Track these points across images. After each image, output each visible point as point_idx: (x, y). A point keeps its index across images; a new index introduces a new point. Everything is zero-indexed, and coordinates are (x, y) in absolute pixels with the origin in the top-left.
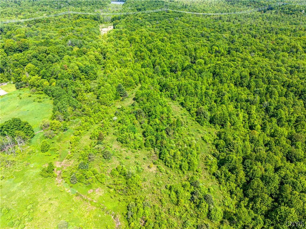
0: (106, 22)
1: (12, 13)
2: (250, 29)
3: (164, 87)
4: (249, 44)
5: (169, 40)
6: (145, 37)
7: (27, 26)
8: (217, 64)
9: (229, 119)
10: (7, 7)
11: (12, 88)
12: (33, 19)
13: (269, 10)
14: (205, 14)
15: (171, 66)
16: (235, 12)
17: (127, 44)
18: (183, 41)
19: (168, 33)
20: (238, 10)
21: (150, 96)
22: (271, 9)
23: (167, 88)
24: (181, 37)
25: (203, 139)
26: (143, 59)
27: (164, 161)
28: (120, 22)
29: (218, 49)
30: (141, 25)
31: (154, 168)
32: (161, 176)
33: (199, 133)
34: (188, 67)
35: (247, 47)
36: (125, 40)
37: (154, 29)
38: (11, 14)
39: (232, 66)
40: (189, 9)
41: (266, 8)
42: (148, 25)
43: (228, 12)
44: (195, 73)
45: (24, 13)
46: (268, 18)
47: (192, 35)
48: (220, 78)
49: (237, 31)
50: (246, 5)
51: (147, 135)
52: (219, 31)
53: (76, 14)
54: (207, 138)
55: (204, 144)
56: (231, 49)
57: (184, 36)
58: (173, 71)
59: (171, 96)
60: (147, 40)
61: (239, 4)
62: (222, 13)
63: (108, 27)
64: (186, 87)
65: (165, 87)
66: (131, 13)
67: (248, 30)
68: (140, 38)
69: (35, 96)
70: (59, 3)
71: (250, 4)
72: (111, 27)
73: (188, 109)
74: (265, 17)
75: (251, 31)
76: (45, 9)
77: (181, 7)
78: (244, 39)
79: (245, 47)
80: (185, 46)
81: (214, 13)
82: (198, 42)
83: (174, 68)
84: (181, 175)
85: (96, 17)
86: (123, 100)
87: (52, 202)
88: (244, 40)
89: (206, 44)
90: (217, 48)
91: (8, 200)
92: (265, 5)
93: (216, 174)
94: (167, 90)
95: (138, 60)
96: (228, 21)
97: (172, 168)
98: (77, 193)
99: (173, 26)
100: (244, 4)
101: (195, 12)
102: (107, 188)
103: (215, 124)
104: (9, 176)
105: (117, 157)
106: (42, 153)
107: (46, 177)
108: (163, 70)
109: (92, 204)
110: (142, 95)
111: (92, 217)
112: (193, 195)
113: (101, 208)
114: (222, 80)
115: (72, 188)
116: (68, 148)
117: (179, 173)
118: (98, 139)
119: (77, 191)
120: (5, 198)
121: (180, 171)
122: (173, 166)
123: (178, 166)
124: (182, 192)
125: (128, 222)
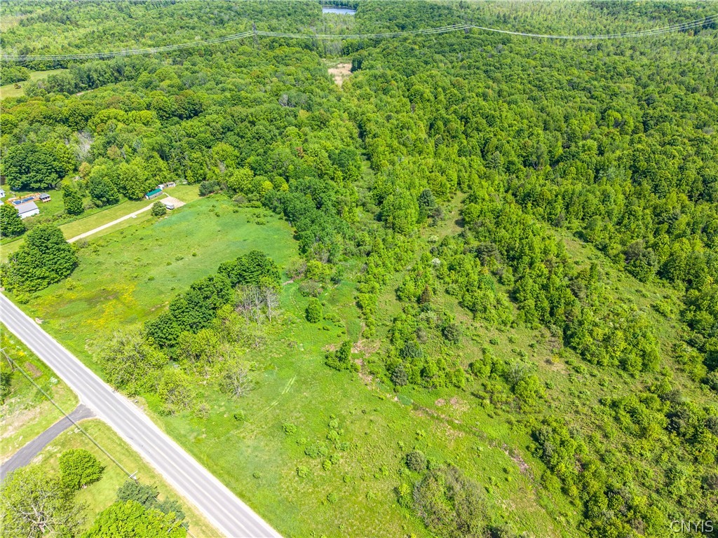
0: (330, 55)
1: (126, 34)
2: (683, 74)
3: (526, 199)
4: (691, 108)
5: (496, 95)
6: (444, 90)
7: (171, 62)
8: (638, 150)
9: (706, 270)
10: (105, 21)
11: (189, 193)
12: (175, 47)
13: (706, 28)
14: (554, 37)
15: (524, 154)
16: (624, 33)
17: (403, 105)
18: (534, 99)
19: (494, 80)
20: (631, 27)
21: (504, 217)
22: (711, 27)
23: (535, 201)
24: (524, 91)
25: (657, 310)
26: (453, 137)
27: (578, 351)
28: (369, 54)
29: (620, 118)
30: (426, 63)
31: (559, 365)
32: (581, 381)
33: (644, 296)
34: (567, 157)
35: (687, 113)
36: (397, 94)
37: (458, 71)
38: (125, 36)
39: (674, 156)
40: (513, 26)
41: (701, 24)
42: (441, 61)
43: (608, 32)
44: (588, 168)
45: (150, 34)
46: (712, 48)
47: (551, 84)
48: (653, 181)
49: (649, 76)
50: (647, 16)
51: (525, 297)
52: (609, 76)
53: (265, 37)
54: (666, 307)
55: (662, 319)
56: (649, 119)
57: (533, 88)
58: (530, 165)
59: (548, 217)
60: (448, 96)
61: (630, 13)
62: (593, 35)
63: (339, 66)
64: (582, 198)
65: (530, 197)
66: (387, 34)
67: (677, 75)
68: (432, 90)
69: (247, 212)
70: (216, 12)
71: (657, 14)
72: (344, 65)
73: (600, 247)
74: (705, 46)
75: (684, 78)
76: (191, 25)
77: (493, 21)
78: (676, 97)
79: (681, 113)
80: (542, 110)
81: (574, 34)
82: (570, 100)
83: (534, 158)
84: (628, 380)
85: (309, 43)
86: (434, 225)
87: (372, 418)
88: (675, 99)
89: (590, 105)
90: (619, 115)
91: (283, 410)
92: (697, 17)
93: (712, 381)
94: (536, 203)
95: (444, 140)
96: (619, 55)
97: (601, 365)
98: (413, 404)
99: (500, 65)
100: (642, 12)
101: (530, 31)
102: (472, 397)
103: (672, 280)
104: (264, 364)
105: (473, 340)
106: (311, 324)
107: (339, 370)
108: (509, 161)
109: (454, 427)
110: (481, 213)
111: (464, 450)
112: (674, 418)
113: (475, 434)
114: (657, 186)
115: (398, 393)
116: (359, 317)
117: (621, 376)
118: (419, 300)
119: (412, 401)
120: (277, 406)
121: (622, 372)
122: (606, 361)
123: (617, 363)
124: (646, 411)
125: (545, 463)
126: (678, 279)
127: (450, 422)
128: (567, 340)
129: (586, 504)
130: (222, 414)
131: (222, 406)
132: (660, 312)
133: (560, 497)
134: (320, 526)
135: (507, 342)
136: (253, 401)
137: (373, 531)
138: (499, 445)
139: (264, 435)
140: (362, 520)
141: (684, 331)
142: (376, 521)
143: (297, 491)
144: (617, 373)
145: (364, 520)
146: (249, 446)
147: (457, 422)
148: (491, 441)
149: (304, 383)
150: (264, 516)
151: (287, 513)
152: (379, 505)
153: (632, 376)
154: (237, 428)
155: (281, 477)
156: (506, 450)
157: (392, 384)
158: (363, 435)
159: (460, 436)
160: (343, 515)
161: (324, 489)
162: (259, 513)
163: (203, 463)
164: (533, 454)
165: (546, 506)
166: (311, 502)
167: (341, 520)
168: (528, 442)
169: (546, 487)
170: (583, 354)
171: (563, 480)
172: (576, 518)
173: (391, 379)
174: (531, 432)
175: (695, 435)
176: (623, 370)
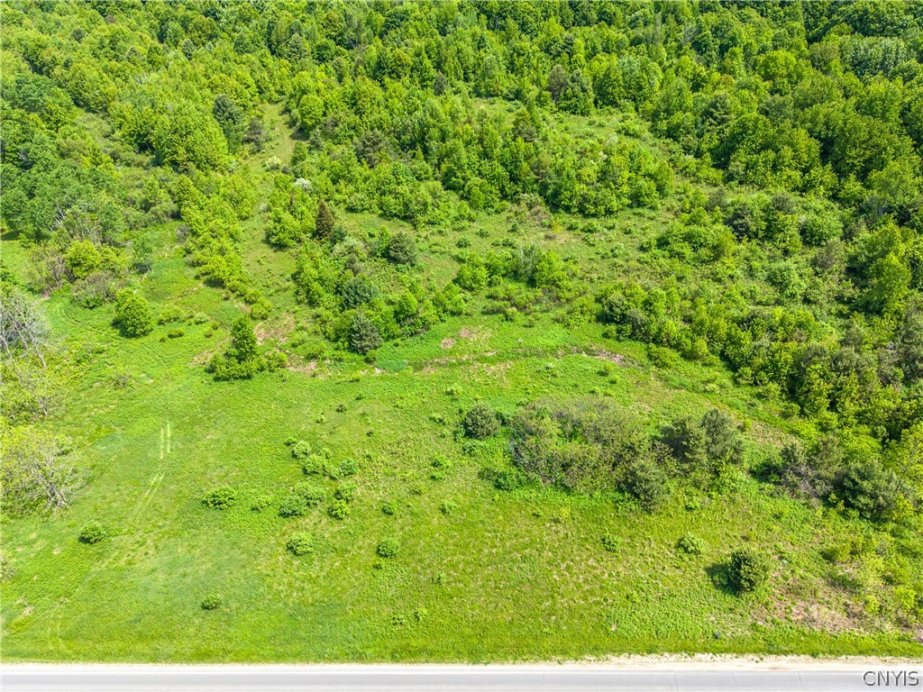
27: (574, 210)
31: (563, 235)
54: (633, 126)
58: (348, 47)
87: (360, 411)
91: (183, 479)
97: (611, 213)
98: (410, 364)
102: (486, 317)
103: (614, 103)
104: (82, 434)
105: (433, 252)
106: (140, 340)
107: (249, 377)
108: (318, 47)
109: (493, 362)
110: (327, 108)
111: (530, 380)
112: (735, 222)
113: (525, 356)
114: (524, 24)
115: (375, 363)
116: (226, 299)
117: (640, 215)
118: (317, 234)
119: (405, 361)
120: (163, 480)
121: (640, 210)
122: (615, 204)
123: (627, 201)
124: (702, 229)
125: (640, 340)
126: (620, 99)
127: (483, 359)
128: (554, 203)
129: (723, 356)
130: (47, 553)
131: (34, 542)
132: (630, 135)
133: (689, 367)
134: (399, 603)
135: (478, 238)
136: (104, 498)
137: (494, 550)
138: (568, 352)
139: (177, 535)
140: (462, 547)
141: (668, 145)
142: (486, 534)
143: (313, 581)
144: (634, 214)
145: (467, 546)
146: (154, 570)
147: (489, 354)
148: (554, 352)
149: (193, 424)
150: (279, 658)
151: (322, 623)
152: (472, 511)
153: (653, 208)
154: (100, 556)
155: (263, 577)
156: (581, 353)
157: (356, 356)
158: (365, 438)
159: (509, 367)
160: (427, 562)
161: (360, 548)
162: (264, 659)
163: (64, 658)
164: (618, 339)
165: (681, 384)
166: (353, 579)
167: (428, 571)
168: (600, 329)
169: (665, 365)
170: (582, 211)
171: (677, 346)
172: (725, 377)
173: (352, 349)
174: (594, 317)
175: (768, 228)
176: (639, 206)
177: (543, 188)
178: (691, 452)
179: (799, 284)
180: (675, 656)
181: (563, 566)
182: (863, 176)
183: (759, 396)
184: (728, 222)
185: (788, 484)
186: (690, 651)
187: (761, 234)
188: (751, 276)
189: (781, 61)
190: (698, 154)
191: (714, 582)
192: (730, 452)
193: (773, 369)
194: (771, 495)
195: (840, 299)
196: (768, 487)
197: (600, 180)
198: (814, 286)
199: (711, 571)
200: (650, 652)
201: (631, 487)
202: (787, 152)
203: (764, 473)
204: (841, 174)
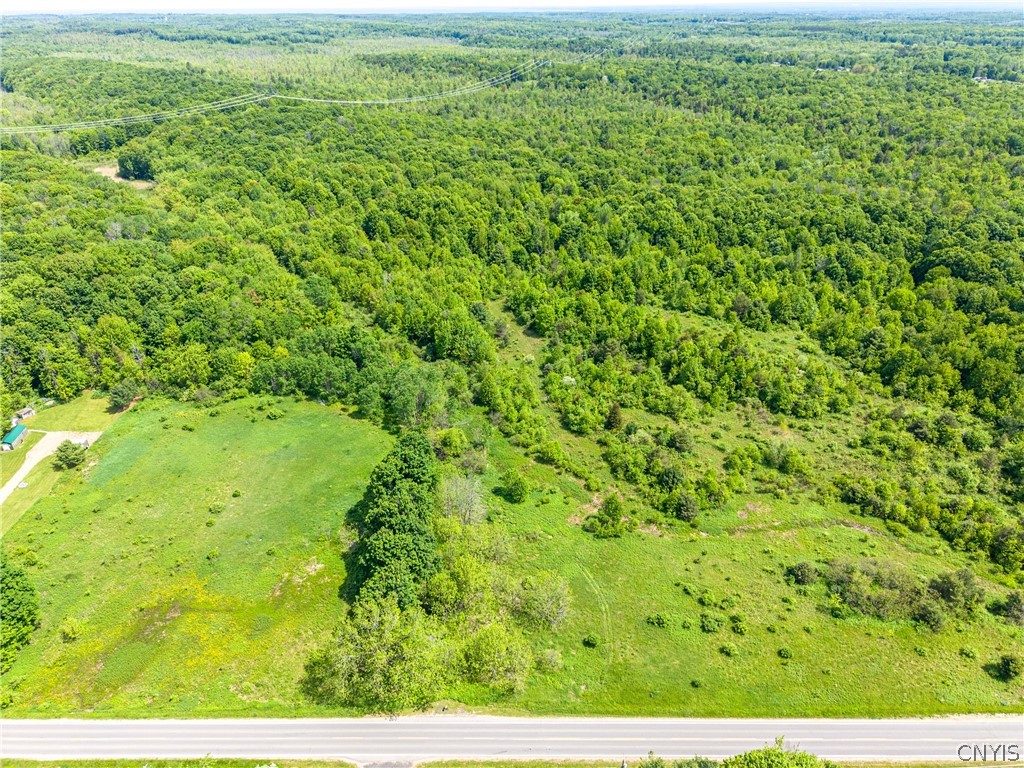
5: (406, 179)
17: (298, 210)
27: (789, 412)
31: (787, 432)
33: (784, 343)
39: (669, 210)
40: (304, 92)
71: (455, 68)
83: (539, 242)
91: (623, 607)
95: (409, 243)
98: (724, 528)
100: (436, 67)
102: (760, 495)
105: (697, 442)
106: (522, 505)
107: (618, 536)
109: (782, 530)
111: (814, 543)
112: (916, 431)
113: (803, 526)
115: (699, 528)
116: (559, 474)
118: (609, 426)
119: (720, 527)
120: (609, 608)
121: (838, 415)
122: (819, 410)
123: (828, 408)
124: (893, 435)
125: (879, 517)
127: (774, 527)
128: (774, 405)
129: (939, 530)
132: (809, 352)
133: (917, 537)
135: (724, 431)
138: (831, 524)
141: (839, 361)
144: (835, 418)
146: (645, 664)
147: (776, 524)
148: (822, 523)
149: (602, 569)
152: (824, 631)
153: (846, 414)
156: (840, 525)
157: (684, 523)
159: (795, 534)
161: (766, 653)
164: (862, 515)
165: (917, 549)
167: (817, 667)
168: (845, 508)
169: (901, 535)
170: (795, 413)
171: (905, 522)
172: (944, 544)
173: (679, 517)
174: (839, 498)
175: (941, 435)
176: (835, 412)
177: (762, 395)
178: (954, 595)
179: (974, 480)
180: (984, 715)
181: (897, 665)
182: (994, 400)
183: (972, 558)
184: (910, 430)
185: (1014, 617)
186: (992, 713)
187: (935, 441)
188: (937, 471)
189: (905, 297)
190: (866, 372)
191: (990, 675)
192: (977, 596)
193: (980, 540)
194: (1005, 623)
195: (1003, 491)
196: (1002, 618)
197: (806, 391)
198: (983, 481)
199: (986, 668)
200: (970, 712)
201: (923, 617)
202: (938, 378)
203: (996, 609)
204: (979, 396)
